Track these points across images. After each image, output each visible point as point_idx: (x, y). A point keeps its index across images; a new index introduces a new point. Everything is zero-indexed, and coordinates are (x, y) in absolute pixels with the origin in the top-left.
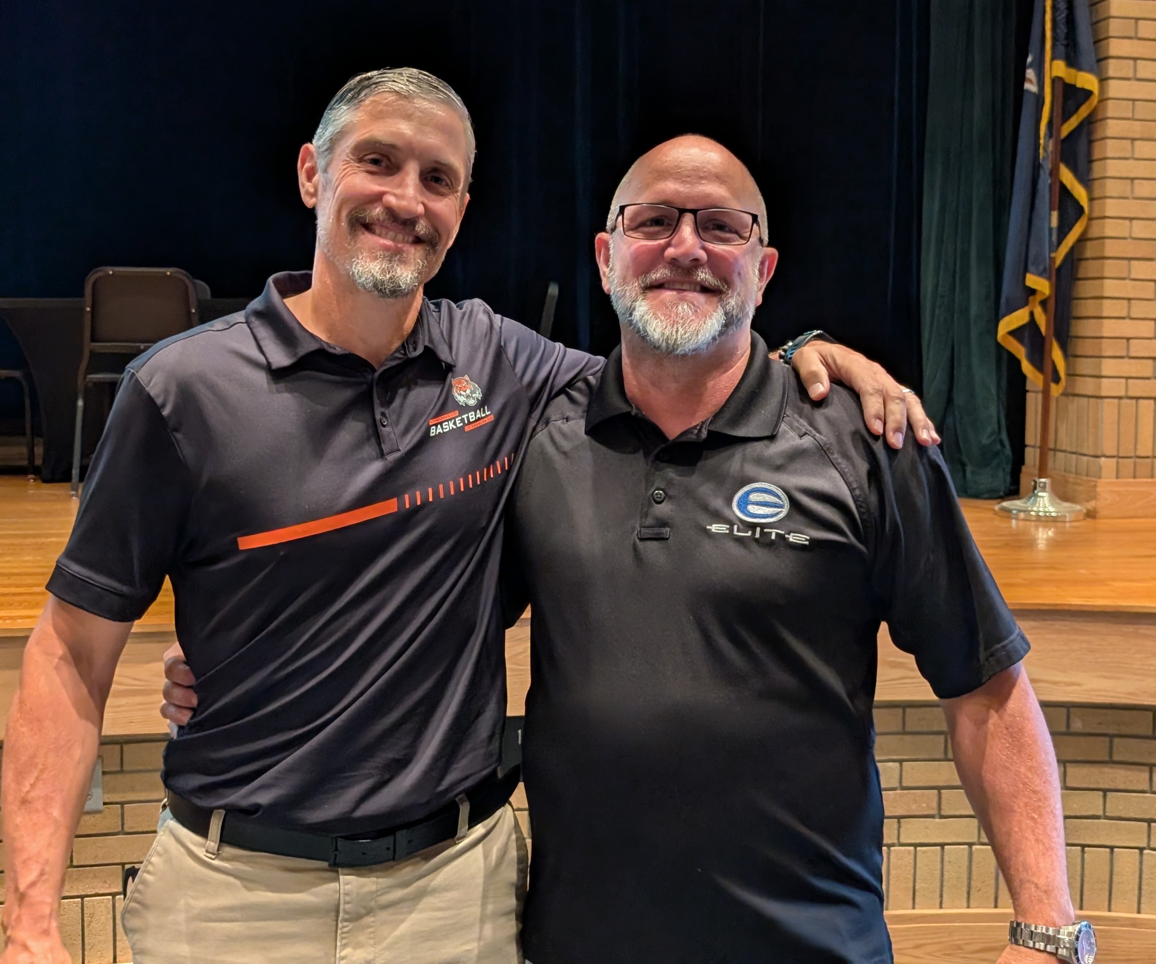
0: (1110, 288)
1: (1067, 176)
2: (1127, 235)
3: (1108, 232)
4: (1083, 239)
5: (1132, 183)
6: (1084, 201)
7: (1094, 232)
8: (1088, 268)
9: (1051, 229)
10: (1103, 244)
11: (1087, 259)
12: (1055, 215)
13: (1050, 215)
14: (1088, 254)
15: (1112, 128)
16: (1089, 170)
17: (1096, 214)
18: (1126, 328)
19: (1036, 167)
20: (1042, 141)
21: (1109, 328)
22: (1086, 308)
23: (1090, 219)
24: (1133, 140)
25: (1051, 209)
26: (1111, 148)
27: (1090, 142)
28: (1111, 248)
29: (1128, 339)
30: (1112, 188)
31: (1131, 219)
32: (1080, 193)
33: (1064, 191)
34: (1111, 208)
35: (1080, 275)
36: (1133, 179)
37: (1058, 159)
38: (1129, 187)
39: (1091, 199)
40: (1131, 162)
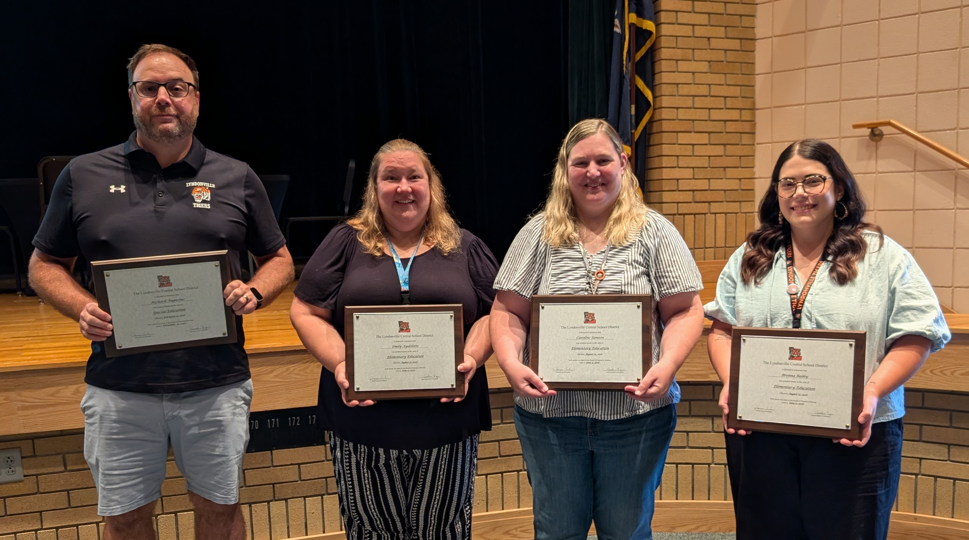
0: (666, 149)
1: (640, 84)
2: (675, 118)
3: (664, 116)
4: (651, 121)
5: (677, 86)
6: (650, 98)
7: (656, 118)
8: (655, 139)
9: (631, 115)
10: (661, 124)
11: (654, 133)
12: (633, 107)
13: (631, 107)
14: (655, 130)
15: (664, 53)
16: (653, 79)
17: (657, 106)
18: (676, 173)
19: (622, 77)
20: (625, 63)
21: (666, 174)
22: (655, 163)
23: (654, 109)
24: (677, 60)
25: (631, 104)
26: (664, 66)
27: (653, 63)
28: (666, 126)
29: (678, 180)
30: (665, 90)
31: (677, 108)
32: (648, 94)
33: (639, 93)
34: (665, 101)
35: (651, 143)
36: (678, 84)
37: (634, 72)
38: (675, 89)
39: (654, 97)
40: (676, 73)
